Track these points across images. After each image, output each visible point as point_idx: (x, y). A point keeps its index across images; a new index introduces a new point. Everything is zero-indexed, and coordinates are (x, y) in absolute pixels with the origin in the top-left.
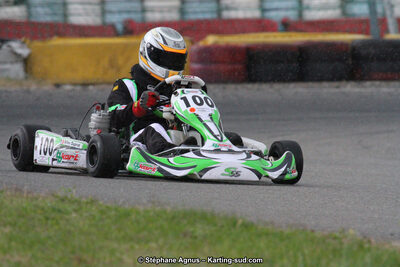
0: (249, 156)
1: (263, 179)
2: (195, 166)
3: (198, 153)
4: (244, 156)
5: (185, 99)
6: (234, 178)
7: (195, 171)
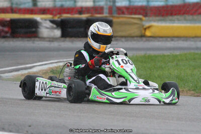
0: (154, 91)
1: (162, 103)
2: (126, 97)
3: (127, 90)
4: (151, 91)
5: (117, 61)
6: (146, 103)
7: (127, 100)
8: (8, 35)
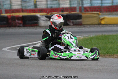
8: (21, 25)
